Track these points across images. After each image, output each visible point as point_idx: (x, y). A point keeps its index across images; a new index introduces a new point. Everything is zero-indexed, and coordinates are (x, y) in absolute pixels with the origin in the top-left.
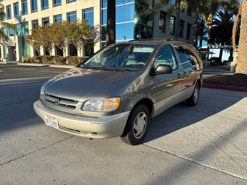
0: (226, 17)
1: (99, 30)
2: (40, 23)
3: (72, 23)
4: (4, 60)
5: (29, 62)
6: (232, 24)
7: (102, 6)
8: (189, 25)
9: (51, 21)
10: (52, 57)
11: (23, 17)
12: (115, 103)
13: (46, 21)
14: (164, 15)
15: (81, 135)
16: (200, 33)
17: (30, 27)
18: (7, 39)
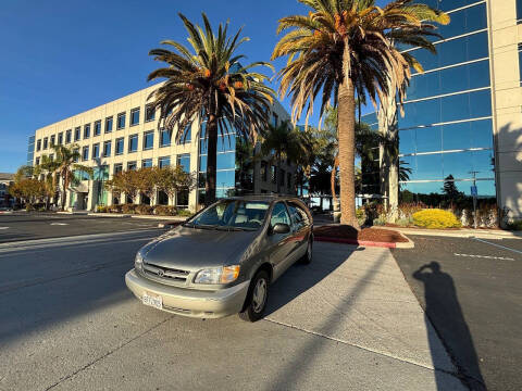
0: (323, 168)
1: (195, 176)
2: (125, 167)
3: (164, 168)
4: (70, 210)
5: (105, 211)
6: (329, 175)
7: (200, 151)
8: (290, 175)
9: (139, 165)
10: (136, 206)
11: (103, 160)
12: (234, 271)
13: (132, 165)
14: (265, 164)
15: (191, 315)
16: (300, 181)
17: (111, 171)
18: (78, 183)
